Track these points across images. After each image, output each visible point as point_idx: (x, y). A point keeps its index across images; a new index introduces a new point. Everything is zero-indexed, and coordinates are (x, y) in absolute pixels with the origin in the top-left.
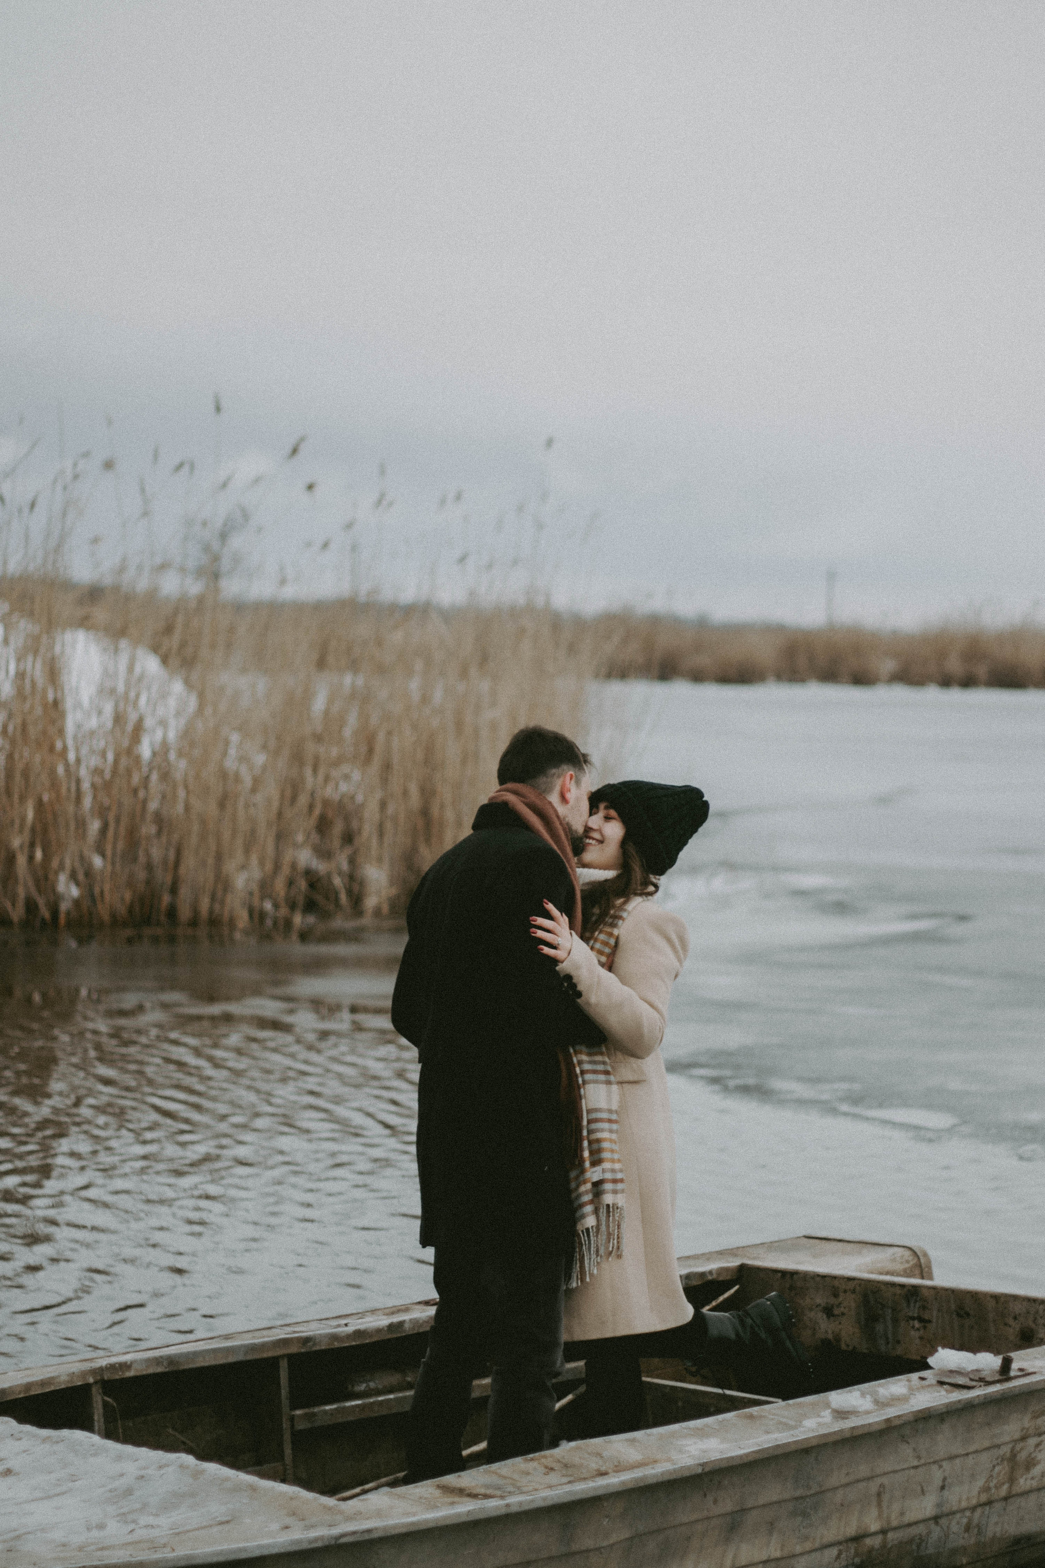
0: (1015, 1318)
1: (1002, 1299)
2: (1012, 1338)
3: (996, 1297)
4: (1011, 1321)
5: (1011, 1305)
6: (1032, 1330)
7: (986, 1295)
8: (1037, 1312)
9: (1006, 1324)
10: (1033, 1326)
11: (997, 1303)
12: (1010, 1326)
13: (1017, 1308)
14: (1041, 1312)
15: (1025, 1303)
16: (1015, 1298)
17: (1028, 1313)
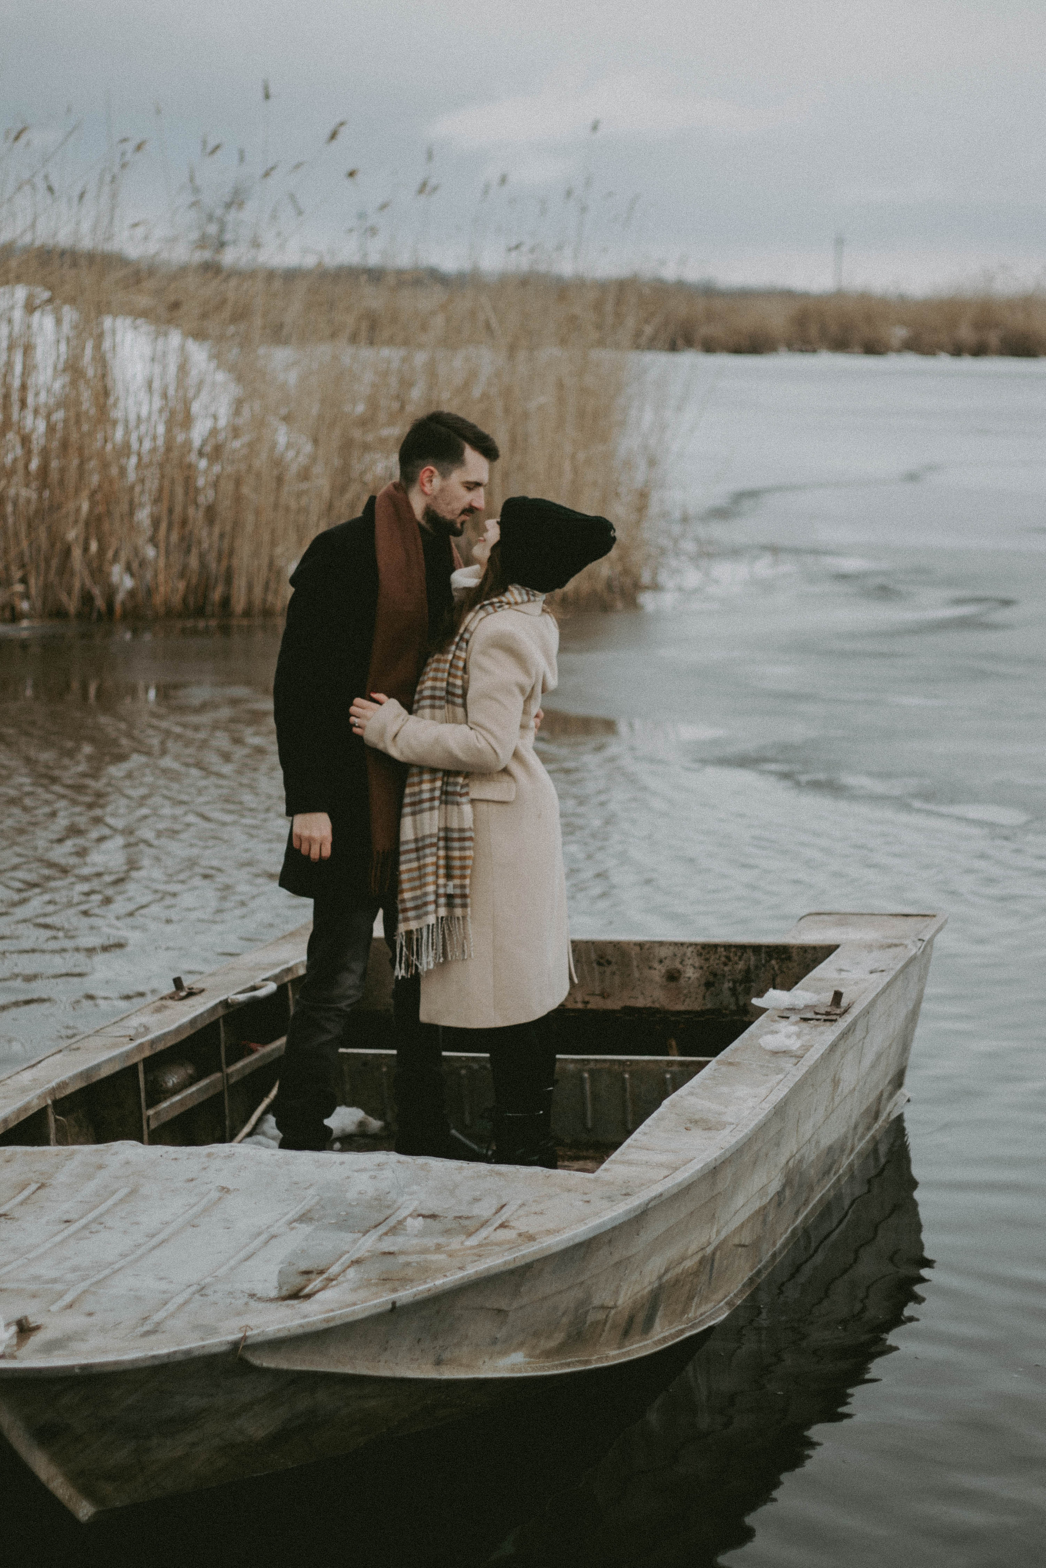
0: (661, 962)
1: (647, 946)
2: (657, 979)
3: (641, 945)
4: (656, 965)
5: (657, 950)
6: (679, 972)
7: (628, 943)
8: (685, 954)
9: (650, 968)
10: (680, 966)
11: (641, 949)
12: (655, 969)
13: (663, 952)
14: (689, 954)
15: (671, 948)
16: (661, 944)
17: (675, 955)
